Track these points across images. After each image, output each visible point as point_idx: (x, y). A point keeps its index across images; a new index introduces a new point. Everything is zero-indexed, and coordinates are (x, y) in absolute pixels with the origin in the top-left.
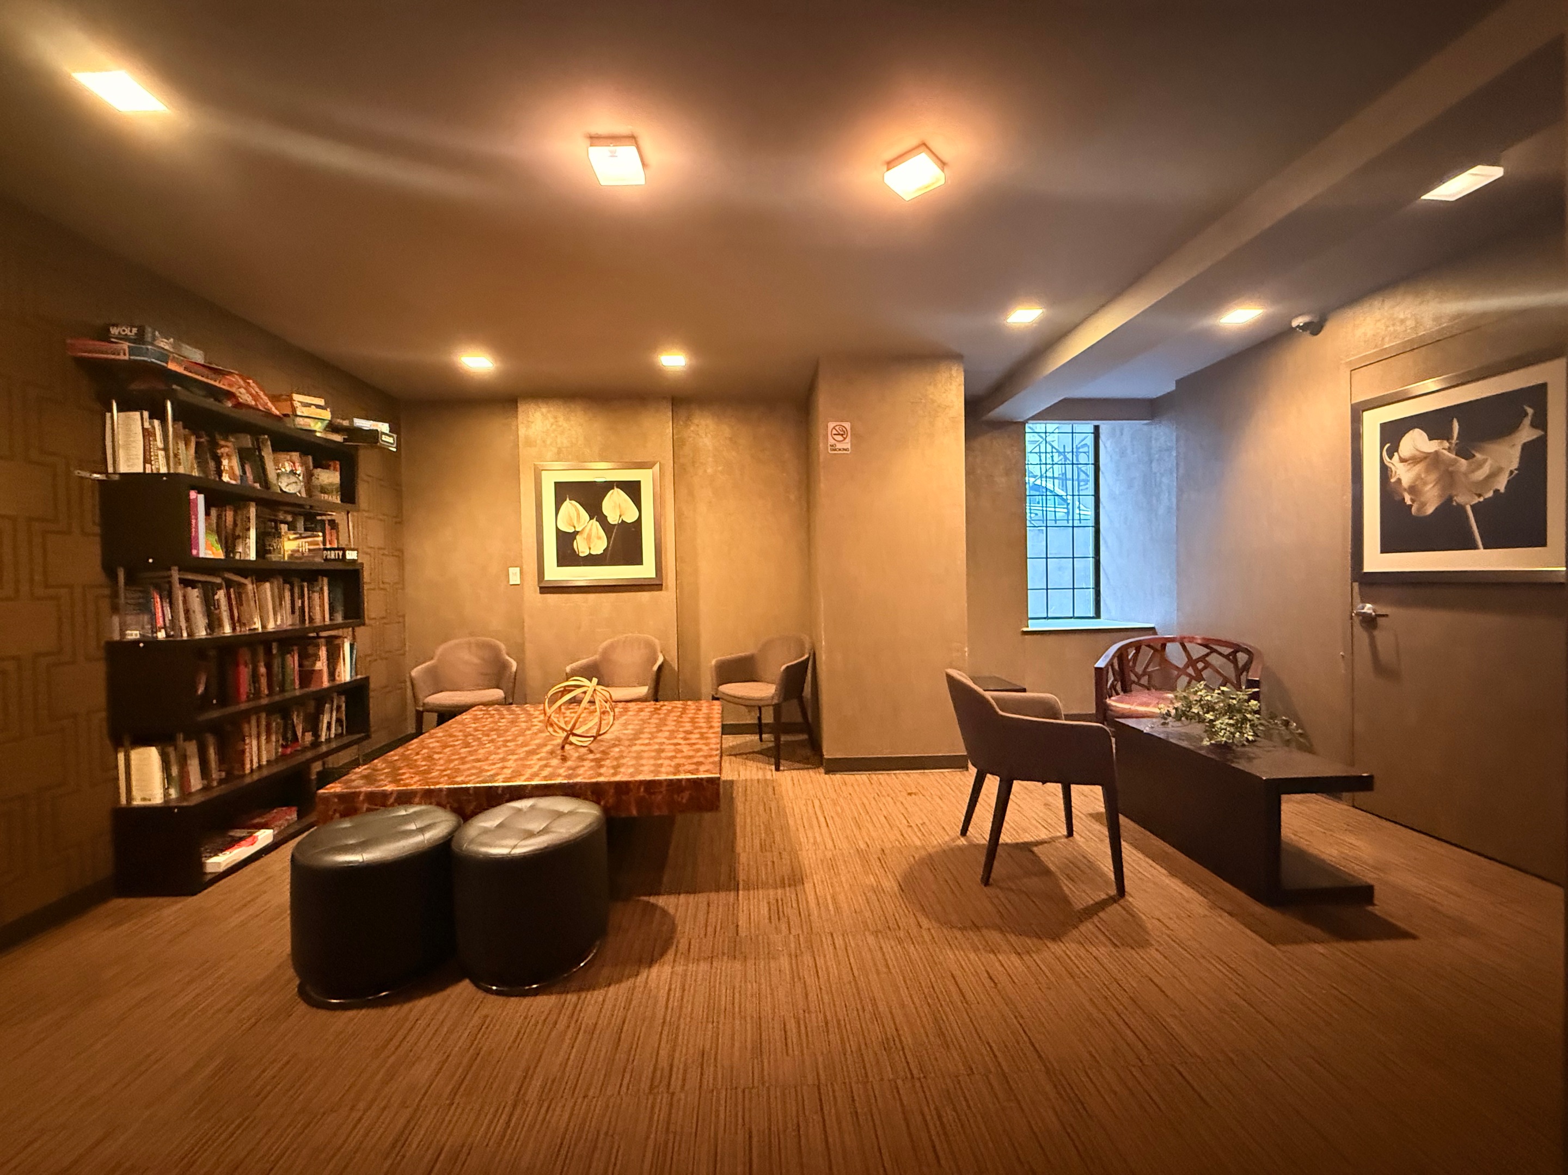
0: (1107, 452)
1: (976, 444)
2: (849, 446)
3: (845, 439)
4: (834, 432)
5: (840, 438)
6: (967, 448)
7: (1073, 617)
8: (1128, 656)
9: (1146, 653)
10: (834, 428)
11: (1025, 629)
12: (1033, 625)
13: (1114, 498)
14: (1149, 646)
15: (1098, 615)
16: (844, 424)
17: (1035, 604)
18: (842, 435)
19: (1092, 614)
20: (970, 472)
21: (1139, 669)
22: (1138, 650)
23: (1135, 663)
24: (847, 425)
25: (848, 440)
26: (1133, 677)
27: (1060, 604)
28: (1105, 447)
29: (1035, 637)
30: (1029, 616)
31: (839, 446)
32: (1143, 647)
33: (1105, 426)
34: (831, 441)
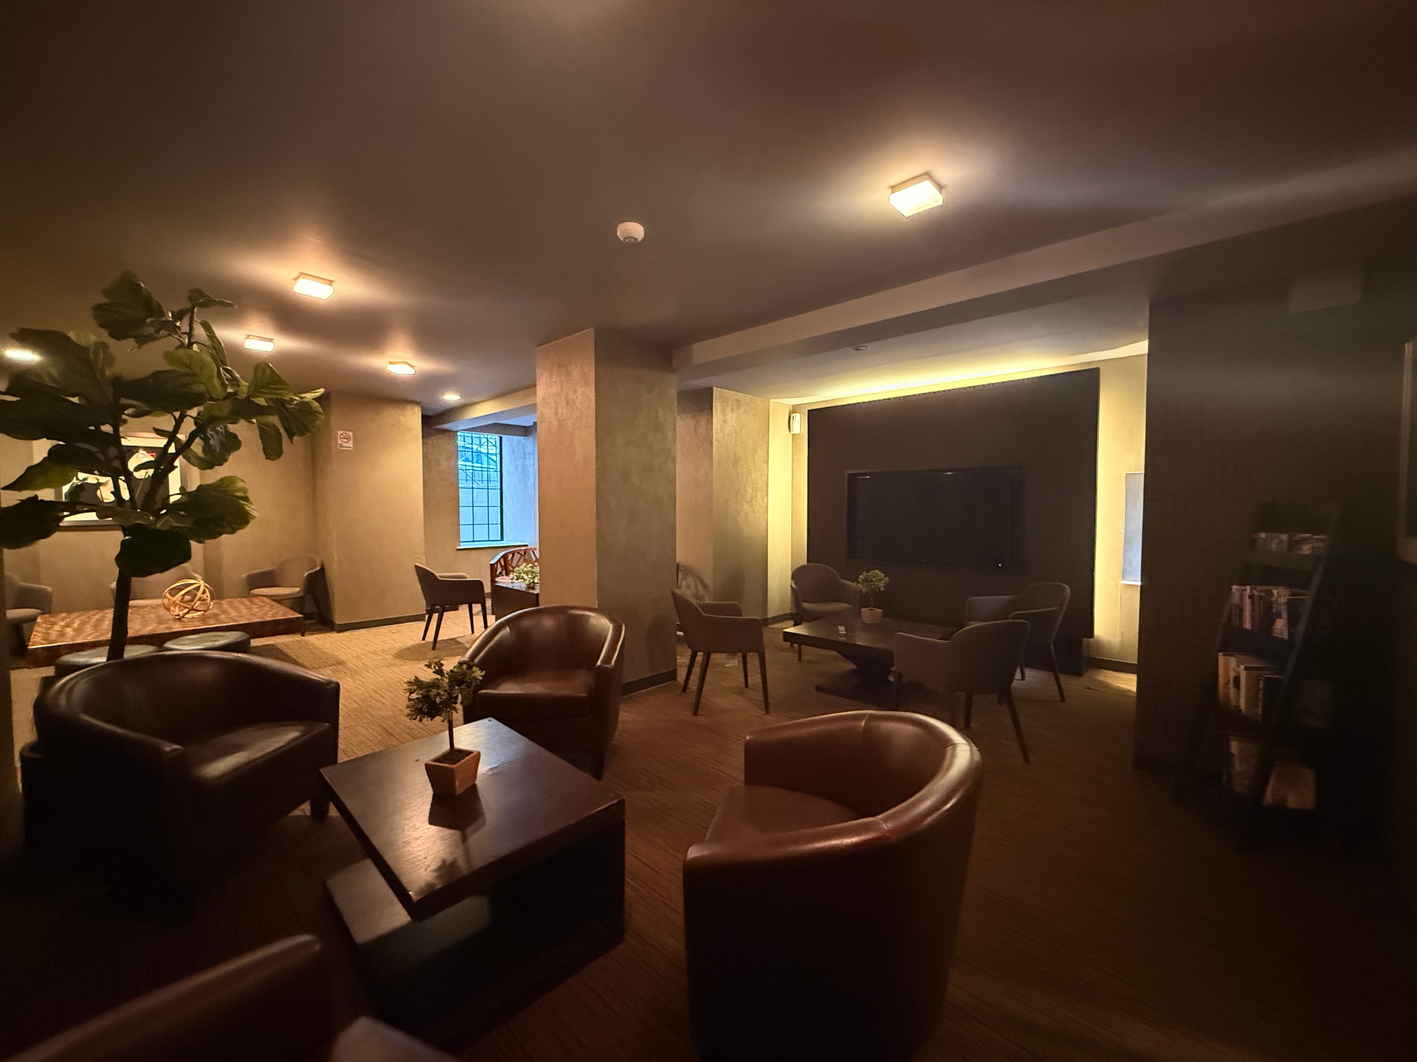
0: (506, 449)
1: (429, 441)
2: (351, 445)
3: (349, 441)
4: (342, 436)
5: (346, 440)
6: (423, 444)
7: (489, 541)
8: (508, 558)
9: (517, 556)
10: (342, 434)
11: (459, 548)
12: (463, 545)
13: (510, 475)
14: (519, 553)
15: (502, 539)
16: (347, 432)
17: (465, 533)
18: (347, 439)
19: (500, 539)
20: (425, 456)
21: (514, 565)
22: (513, 555)
23: (512, 563)
24: (350, 434)
25: (351, 442)
26: (511, 568)
27: (481, 533)
28: (506, 446)
29: (465, 552)
30: (461, 540)
31: (345, 445)
32: (516, 554)
33: (505, 437)
34: (340, 442)
